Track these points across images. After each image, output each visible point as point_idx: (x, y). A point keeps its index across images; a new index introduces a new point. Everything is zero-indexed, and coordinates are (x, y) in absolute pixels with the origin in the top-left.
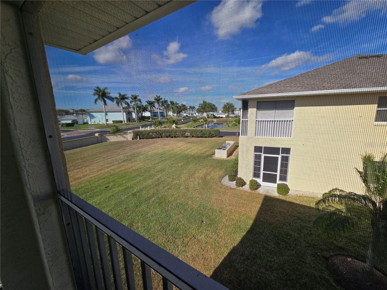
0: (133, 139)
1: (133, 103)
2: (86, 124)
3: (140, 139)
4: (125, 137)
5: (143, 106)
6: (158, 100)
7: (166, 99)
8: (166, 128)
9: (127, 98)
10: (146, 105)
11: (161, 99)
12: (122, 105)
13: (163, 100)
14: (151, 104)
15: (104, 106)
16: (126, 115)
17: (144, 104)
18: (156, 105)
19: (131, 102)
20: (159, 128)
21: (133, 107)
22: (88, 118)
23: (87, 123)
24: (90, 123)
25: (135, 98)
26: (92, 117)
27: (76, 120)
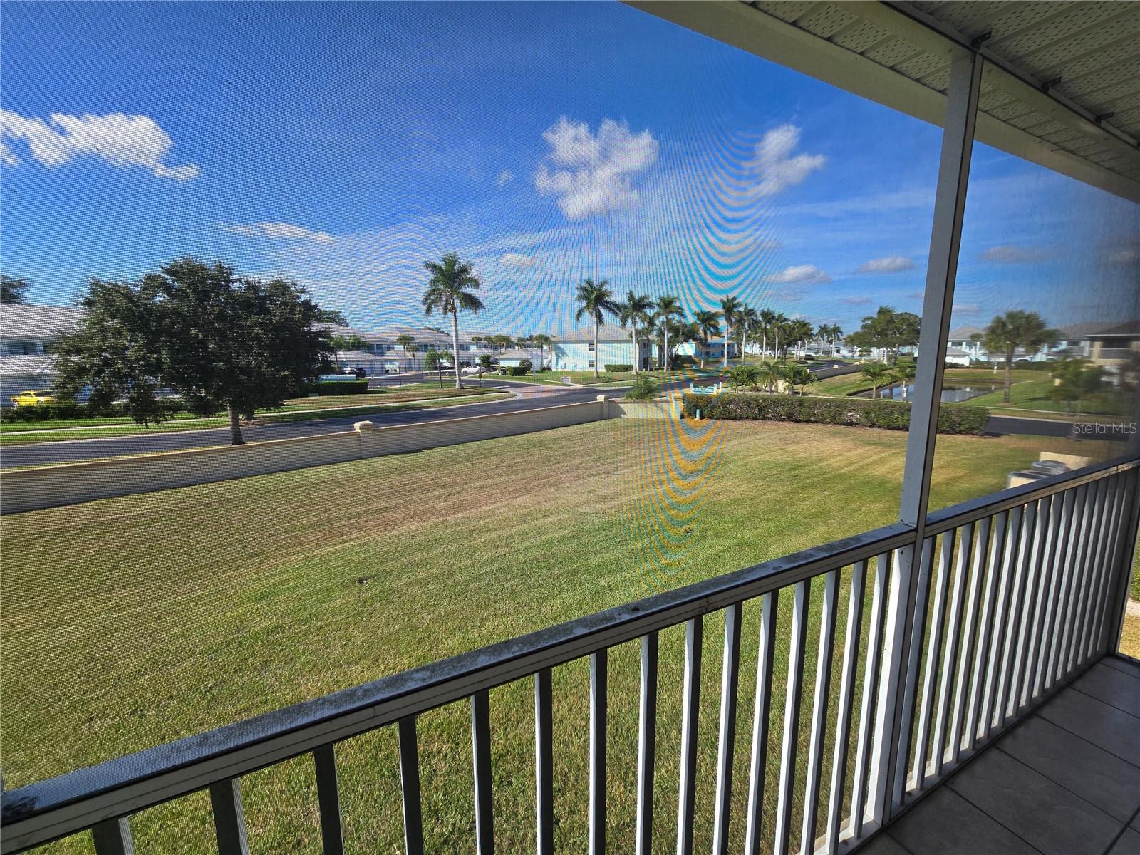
0: (682, 417)
1: (662, 318)
2: (547, 371)
3: (702, 417)
4: (663, 411)
5: (685, 326)
6: (729, 307)
7: (750, 307)
8: (758, 391)
9: (650, 305)
10: (692, 324)
11: (739, 305)
12: (634, 323)
13: (742, 309)
14: (707, 319)
15: (595, 327)
16: (640, 350)
17: (691, 319)
18: (722, 323)
19: (659, 314)
20: (746, 391)
21: (660, 328)
22: (552, 356)
23: (549, 369)
24: (554, 369)
25: (667, 304)
26: (560, 353)
27: (528, 360)
